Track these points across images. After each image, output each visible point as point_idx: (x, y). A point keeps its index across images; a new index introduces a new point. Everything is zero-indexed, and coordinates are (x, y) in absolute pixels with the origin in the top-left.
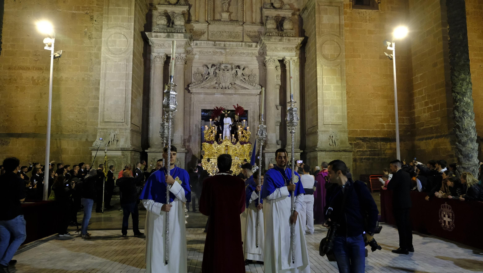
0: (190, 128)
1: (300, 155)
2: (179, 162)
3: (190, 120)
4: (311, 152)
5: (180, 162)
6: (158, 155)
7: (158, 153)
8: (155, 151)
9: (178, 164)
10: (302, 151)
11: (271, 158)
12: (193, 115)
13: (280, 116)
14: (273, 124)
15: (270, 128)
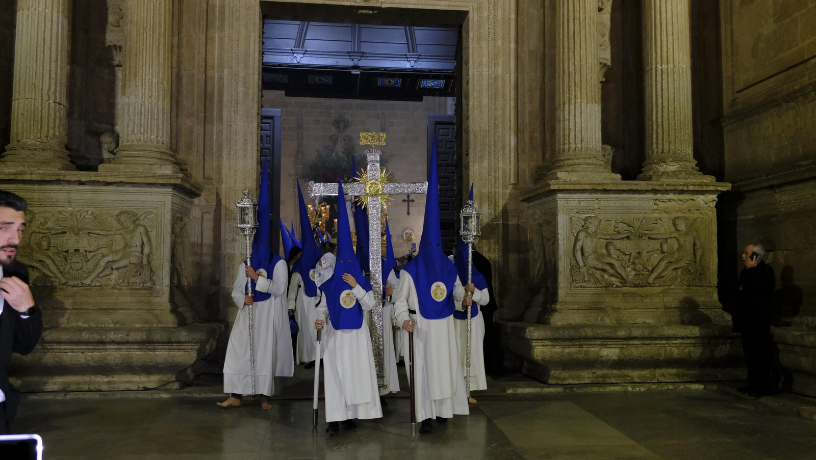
0: (209, 81)
1: (716, 206)
2: (141, 229)
3: (209, 48)
4: (780, 186)
5: (147, 233)
6: (36, 196)
7: (36, 187)
8: (19, 178)
9: (139, 243)
10: (726, 187)
11: (584, 216)
12: (222, 27)
13: (607, 38)
14: (589, 61)
15: (578, 79)
